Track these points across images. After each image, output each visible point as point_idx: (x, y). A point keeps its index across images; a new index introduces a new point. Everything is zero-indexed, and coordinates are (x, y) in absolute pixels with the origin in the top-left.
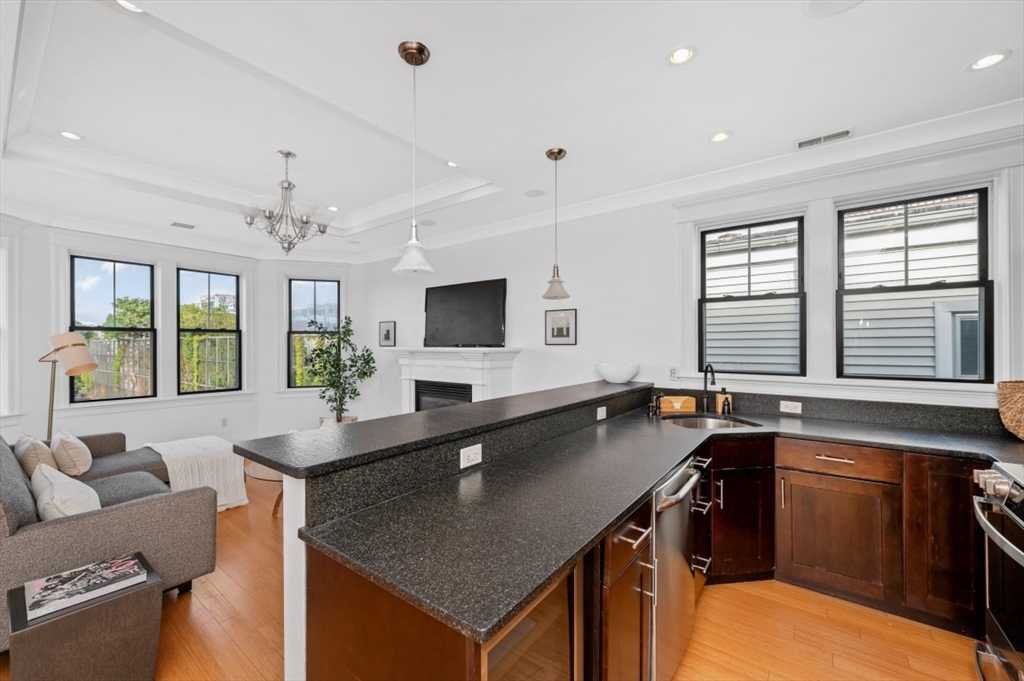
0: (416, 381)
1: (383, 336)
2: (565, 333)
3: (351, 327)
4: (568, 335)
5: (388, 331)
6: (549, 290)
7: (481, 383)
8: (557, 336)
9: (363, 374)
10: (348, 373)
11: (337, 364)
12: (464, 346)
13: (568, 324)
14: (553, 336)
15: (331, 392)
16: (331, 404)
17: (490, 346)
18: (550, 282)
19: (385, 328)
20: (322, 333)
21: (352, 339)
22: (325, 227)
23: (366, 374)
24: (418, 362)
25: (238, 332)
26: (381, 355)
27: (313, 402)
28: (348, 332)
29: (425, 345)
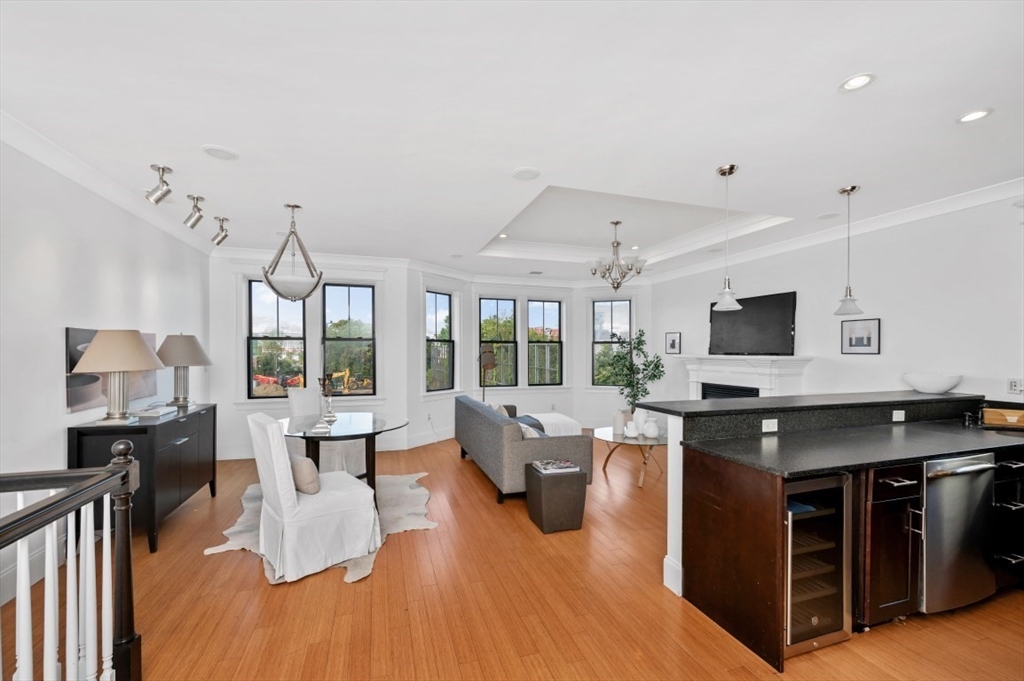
0: (703, 384)
1: (669, 346)
2: (865, 342)
3: (643, 338)
4: (869, 344)
5: (674, 341)
6: (840, 308)
7: (768, 387)
8: (855, 346)
9: (653, 377)
10: (640, 376)
11: (632, 369)
12: (749, 354)
13: (869, 334)
14: (851, 345)
15: (627, 391)
16: (628, 398)
17: (777, 354)
18: (843, 301)
19: (670, 338)
20: (621, 342)
21: (645, 348)
22: (641, 269)
23: (656, 376)
24: (704, 367)
25: (560, 343)
26: (668, 362)
27: (614, 397)
28: (640, 342)
29: (710, 353)
